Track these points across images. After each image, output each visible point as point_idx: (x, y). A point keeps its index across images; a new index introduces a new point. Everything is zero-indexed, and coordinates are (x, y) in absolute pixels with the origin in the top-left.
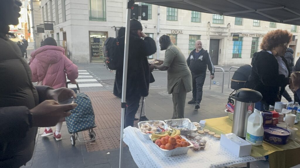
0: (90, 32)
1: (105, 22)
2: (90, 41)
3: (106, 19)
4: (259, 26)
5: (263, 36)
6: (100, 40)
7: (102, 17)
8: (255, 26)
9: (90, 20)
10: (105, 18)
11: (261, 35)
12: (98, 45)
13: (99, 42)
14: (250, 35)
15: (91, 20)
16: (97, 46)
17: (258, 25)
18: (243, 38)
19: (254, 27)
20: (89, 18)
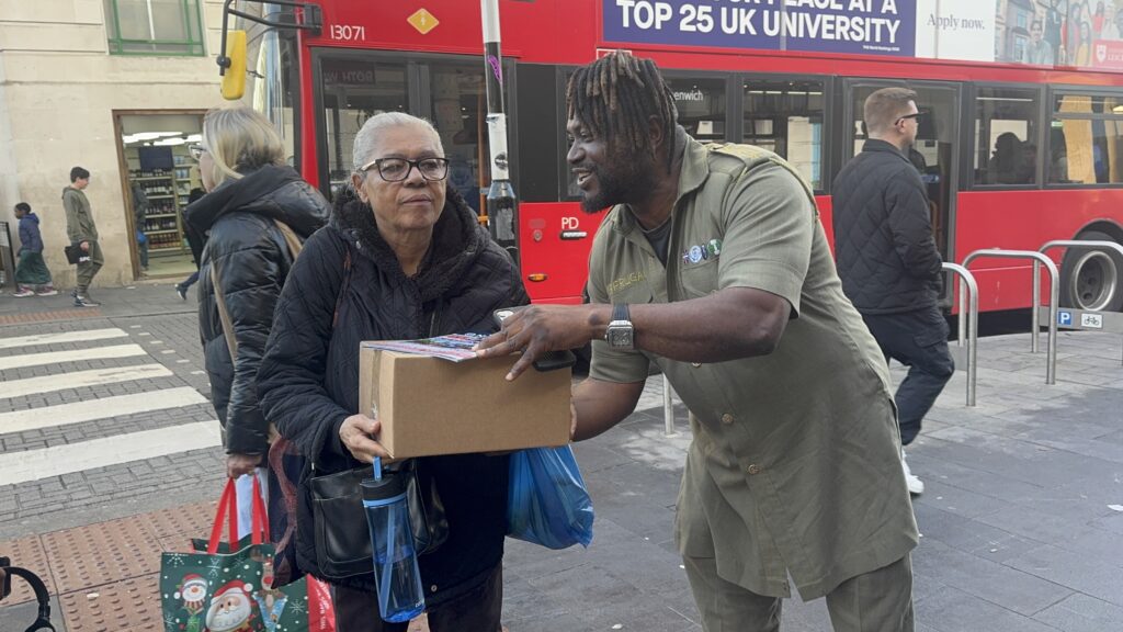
0: (118, 115)
1: (199, 60)
2: (123, 164)
3: (201, 43)
6: (175, 158)
7: (178, 35)
9: (111, 53)
10: (196, 38)
12: (167, 183)
13: (169, 167)
15: (121, 53)
16: (163, 189)
20: (109, 41)
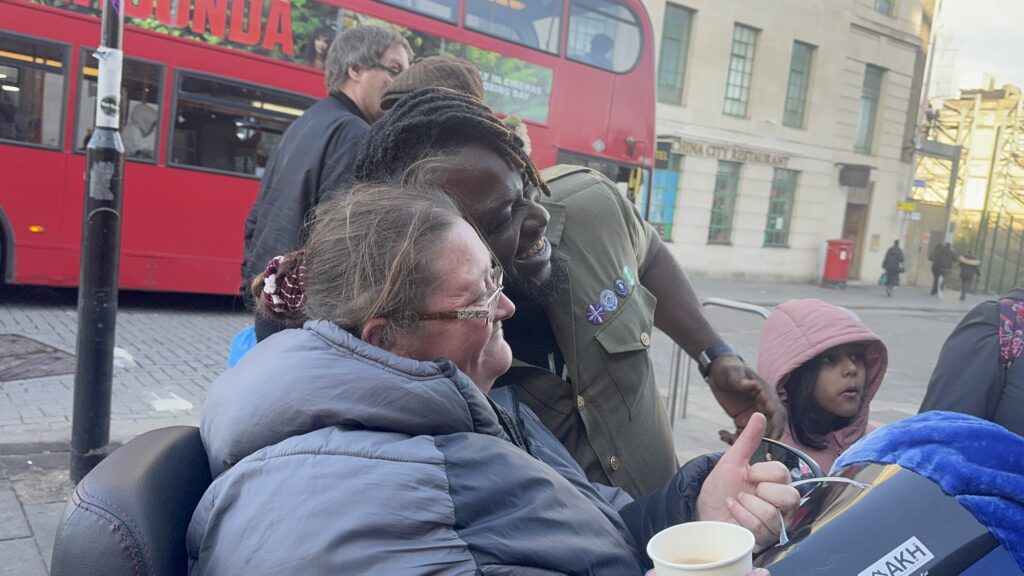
4: (744, 117)
5: (756, 157)
8: (730, 115)
11: (751, 153)
14: (711, 151)
17: (742, 113)
18: (682, 159)
19: (726, 118)
